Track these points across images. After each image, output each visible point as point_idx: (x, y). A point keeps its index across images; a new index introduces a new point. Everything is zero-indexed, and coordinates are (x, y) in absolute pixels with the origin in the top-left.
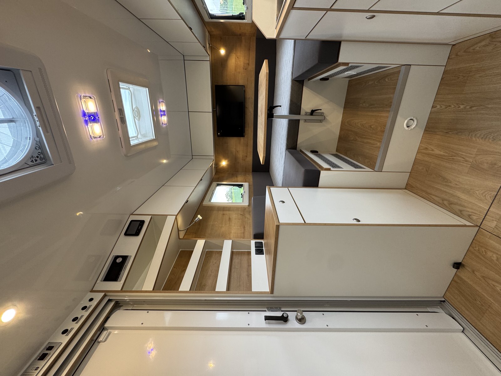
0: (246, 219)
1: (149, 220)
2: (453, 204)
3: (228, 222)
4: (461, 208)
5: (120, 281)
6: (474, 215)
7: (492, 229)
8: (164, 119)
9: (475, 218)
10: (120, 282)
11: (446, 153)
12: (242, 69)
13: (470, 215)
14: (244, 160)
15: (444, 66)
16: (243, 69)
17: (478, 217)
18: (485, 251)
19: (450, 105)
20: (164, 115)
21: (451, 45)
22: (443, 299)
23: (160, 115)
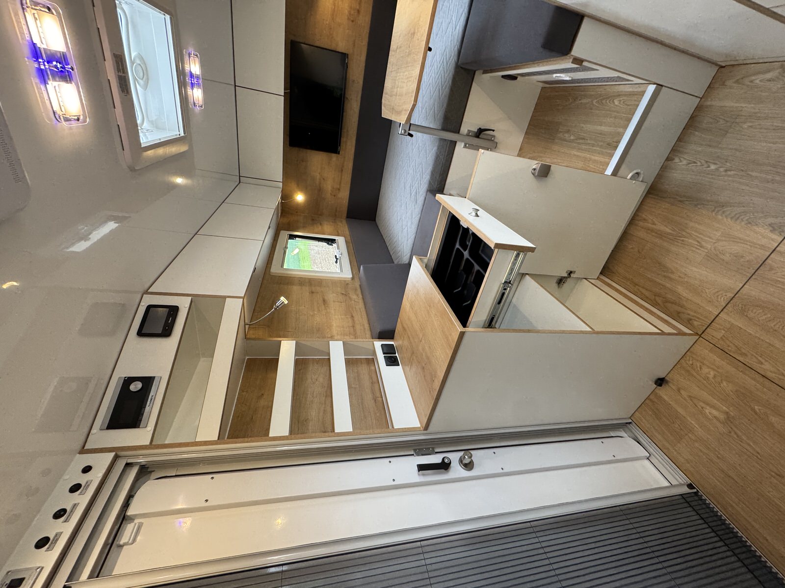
0: (353, 302)
1: (188, 305)
2: (670, 302)
3: (323, 307)
4: (679, 309)
5: (146, 427)
6: (697, 319)
7: (717, 340)
8: (197, 94)
9: (696, 323)
10: (146, 429)
11: (674, 230)
12: (346, 17)
13: (691, 320)
14: (334, 196)
15: (699, 97)
16: (348, 19)
17: (700, 323)
18: (700, 366)
19: (695, 160)
20: (198, 84)
21: (716, 65)
22: (630, 421)
23: (190, 85)
